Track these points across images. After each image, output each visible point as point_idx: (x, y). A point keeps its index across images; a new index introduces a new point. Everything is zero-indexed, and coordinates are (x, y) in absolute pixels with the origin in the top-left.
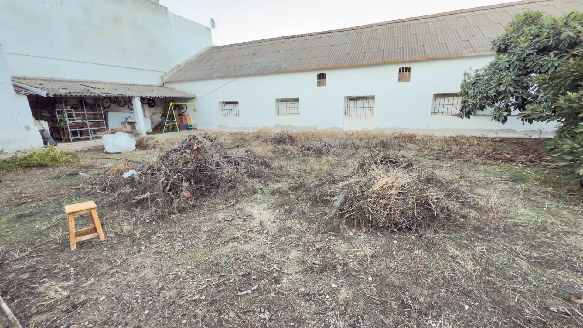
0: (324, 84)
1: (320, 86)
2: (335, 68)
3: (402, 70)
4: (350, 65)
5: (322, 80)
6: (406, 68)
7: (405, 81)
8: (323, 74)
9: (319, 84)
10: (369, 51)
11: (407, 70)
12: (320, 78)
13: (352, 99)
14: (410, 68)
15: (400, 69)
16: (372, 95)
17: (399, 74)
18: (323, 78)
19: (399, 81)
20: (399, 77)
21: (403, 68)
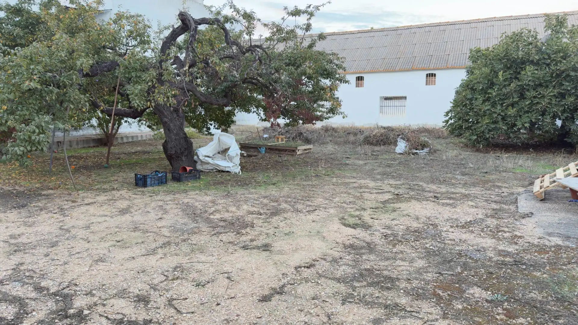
0: (362, 86)
1: (358, 87)
2: (372, 72)
3: (428, 75)
4: (384, 70)
5: (360, 82)
6: (432, 74)
7: (432, 84)
8: (361, 77)
9: (357, 86)
10: (403, 56)
11: (433, 75)
12: (359, 80)
13: (387, 99)
14: (435, 74)
15: (427, 75)
16: (404, 95)
17: (427, 79)
18: (361, 80)
19: (427, 84)
20: (427, 81)
21: (430, 74)
